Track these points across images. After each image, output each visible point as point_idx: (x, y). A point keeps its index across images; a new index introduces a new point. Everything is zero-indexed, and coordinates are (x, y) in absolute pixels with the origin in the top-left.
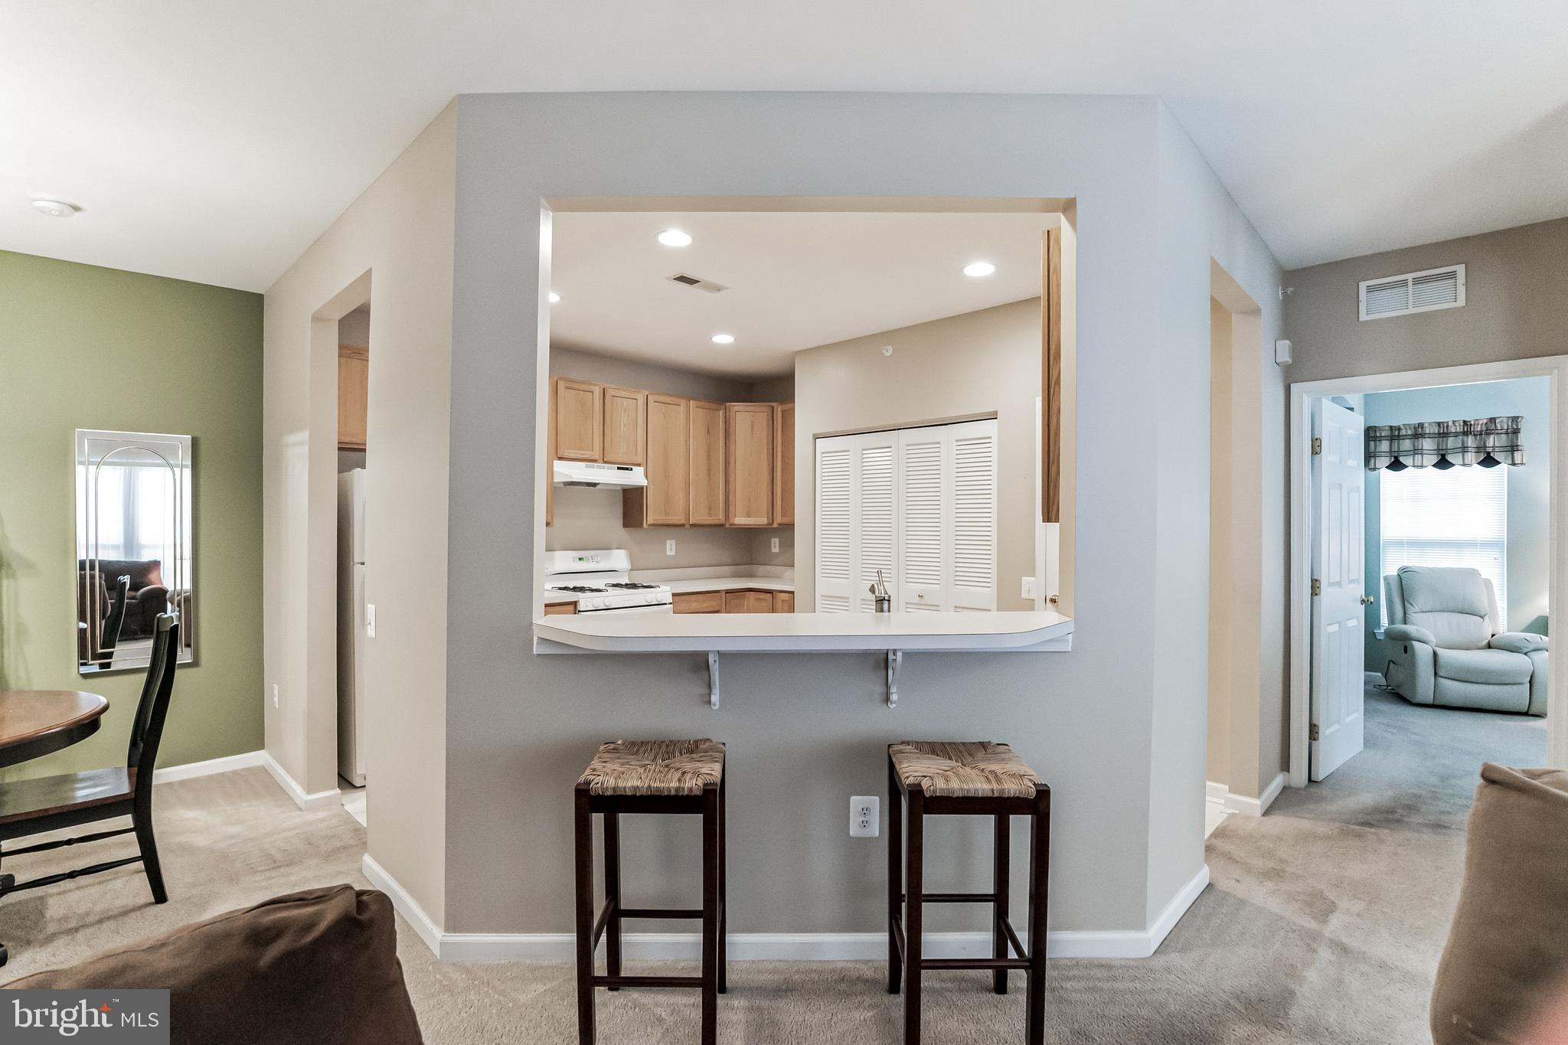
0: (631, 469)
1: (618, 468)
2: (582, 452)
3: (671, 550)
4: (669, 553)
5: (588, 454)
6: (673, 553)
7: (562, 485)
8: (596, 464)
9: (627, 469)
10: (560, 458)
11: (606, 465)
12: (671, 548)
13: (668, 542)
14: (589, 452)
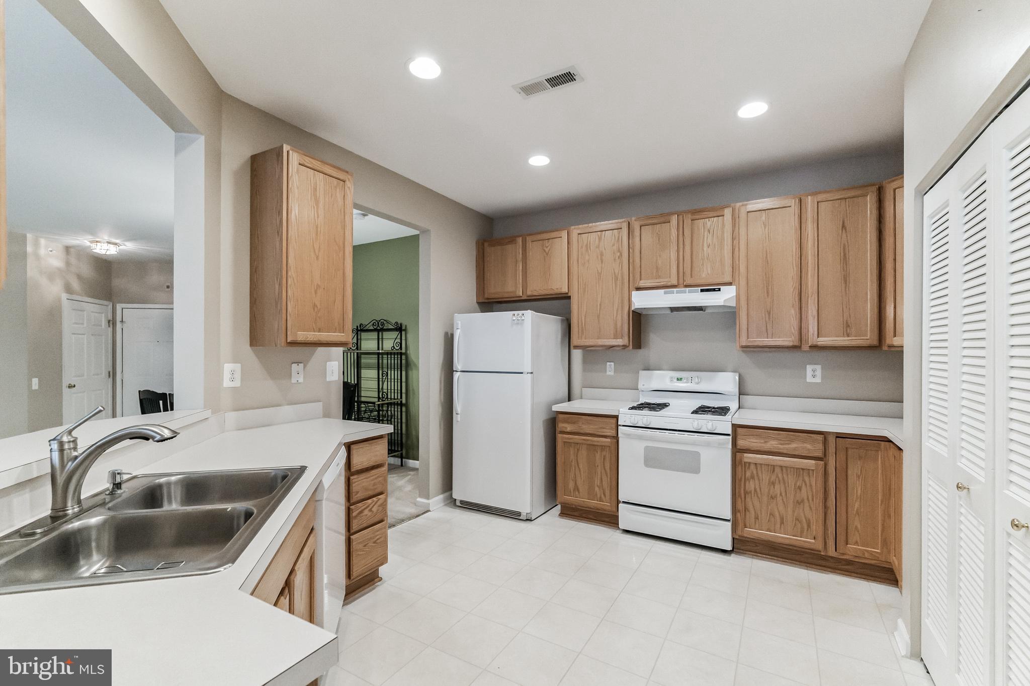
0: (719, 290)
1: (702, 291)
2: (658, 281)
3: (814, 376)
4: (809, 379)
5: (663, 282)
6: (818, 380)
7: (669, 312)
8: (675, 290)
9: (714, 290)
10: (638, 289)
11: (687, 289)
12: (814, 374)
13: (809, 368)
14: (666, 280)
